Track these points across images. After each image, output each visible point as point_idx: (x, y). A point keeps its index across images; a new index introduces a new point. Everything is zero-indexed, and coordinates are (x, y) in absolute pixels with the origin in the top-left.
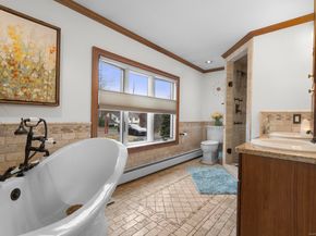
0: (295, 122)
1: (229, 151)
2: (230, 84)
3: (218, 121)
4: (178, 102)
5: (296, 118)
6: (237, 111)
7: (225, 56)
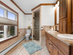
0: (50, 28)
1: (34, 36)
2: (34, 18)
3: (29, 28)
4: (18, 22)
5: (50, 27)
6: (35, 25)
7: (32, 10)
